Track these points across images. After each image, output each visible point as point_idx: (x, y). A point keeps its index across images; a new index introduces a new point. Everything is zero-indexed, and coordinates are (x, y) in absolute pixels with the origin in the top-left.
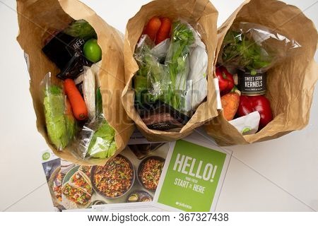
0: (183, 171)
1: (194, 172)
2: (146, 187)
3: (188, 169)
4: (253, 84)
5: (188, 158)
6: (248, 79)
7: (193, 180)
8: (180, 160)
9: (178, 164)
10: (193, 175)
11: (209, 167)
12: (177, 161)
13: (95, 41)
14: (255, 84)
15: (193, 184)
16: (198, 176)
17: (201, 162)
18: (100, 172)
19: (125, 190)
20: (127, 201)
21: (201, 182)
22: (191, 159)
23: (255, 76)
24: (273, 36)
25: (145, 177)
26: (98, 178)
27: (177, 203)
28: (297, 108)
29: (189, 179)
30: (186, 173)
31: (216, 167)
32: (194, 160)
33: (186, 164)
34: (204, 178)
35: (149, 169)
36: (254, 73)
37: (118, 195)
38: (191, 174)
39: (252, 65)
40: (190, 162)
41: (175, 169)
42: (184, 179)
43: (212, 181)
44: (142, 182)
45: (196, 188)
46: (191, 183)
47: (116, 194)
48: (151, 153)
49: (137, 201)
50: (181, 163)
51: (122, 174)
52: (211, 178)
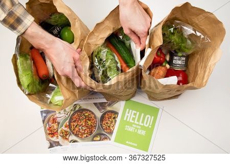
0: (131, 121)
1: (138, 121)
2: (106, 131)
3: (134, 119)
4: (178, 62)
5: (134, 112)
6: (176, 58)
7: (138, 127)
8: (128, 113)
9: (127, 116)
10: (138, 123)
11: (148, 118)
12: (127, 114)
13: (69, 28)
14: (180, 62)
15: (138, 129)
16: (140, 124)
17: (143, 114)
18: (75, 121)
19: (91, 133)
20: (93, 140)
21: (143, 128)
22: (136, 112)
23: (180, 57)
24: (194, 33)
25: (104, 124)
26: (74, 125)
27: (127, 142)
28: (201, 78)
29: (135, 126)
30: (133, 122)
31: (153, 117)
32: (138, 113)
33: (133, 116)
34: (145, 125)
35: (107, 119)
36: (180, 54)
37: (87, 137)
38: (136, 122)
39: (180, 50)
40: (135, 114)
41: (125, 119)
42: (131, 126)
43: (150, 127)
44: (102, 128)
45: (139, 132)
46: (136, 128)
47: (85, 136)
48: (109, 109)
49: (99, 140)
50: (129, 115)
51: (89, 123)
52: (149, 125)
